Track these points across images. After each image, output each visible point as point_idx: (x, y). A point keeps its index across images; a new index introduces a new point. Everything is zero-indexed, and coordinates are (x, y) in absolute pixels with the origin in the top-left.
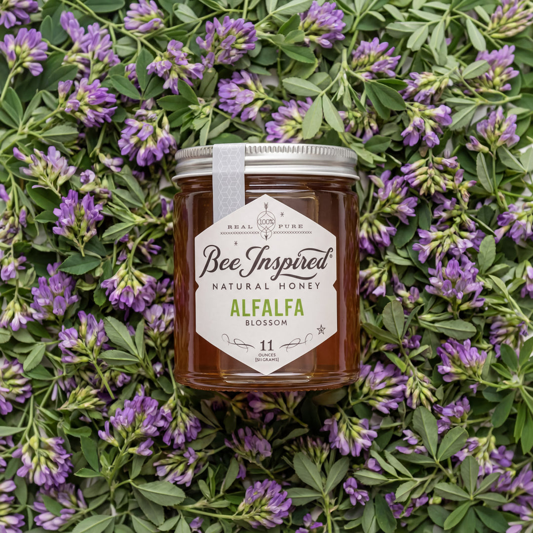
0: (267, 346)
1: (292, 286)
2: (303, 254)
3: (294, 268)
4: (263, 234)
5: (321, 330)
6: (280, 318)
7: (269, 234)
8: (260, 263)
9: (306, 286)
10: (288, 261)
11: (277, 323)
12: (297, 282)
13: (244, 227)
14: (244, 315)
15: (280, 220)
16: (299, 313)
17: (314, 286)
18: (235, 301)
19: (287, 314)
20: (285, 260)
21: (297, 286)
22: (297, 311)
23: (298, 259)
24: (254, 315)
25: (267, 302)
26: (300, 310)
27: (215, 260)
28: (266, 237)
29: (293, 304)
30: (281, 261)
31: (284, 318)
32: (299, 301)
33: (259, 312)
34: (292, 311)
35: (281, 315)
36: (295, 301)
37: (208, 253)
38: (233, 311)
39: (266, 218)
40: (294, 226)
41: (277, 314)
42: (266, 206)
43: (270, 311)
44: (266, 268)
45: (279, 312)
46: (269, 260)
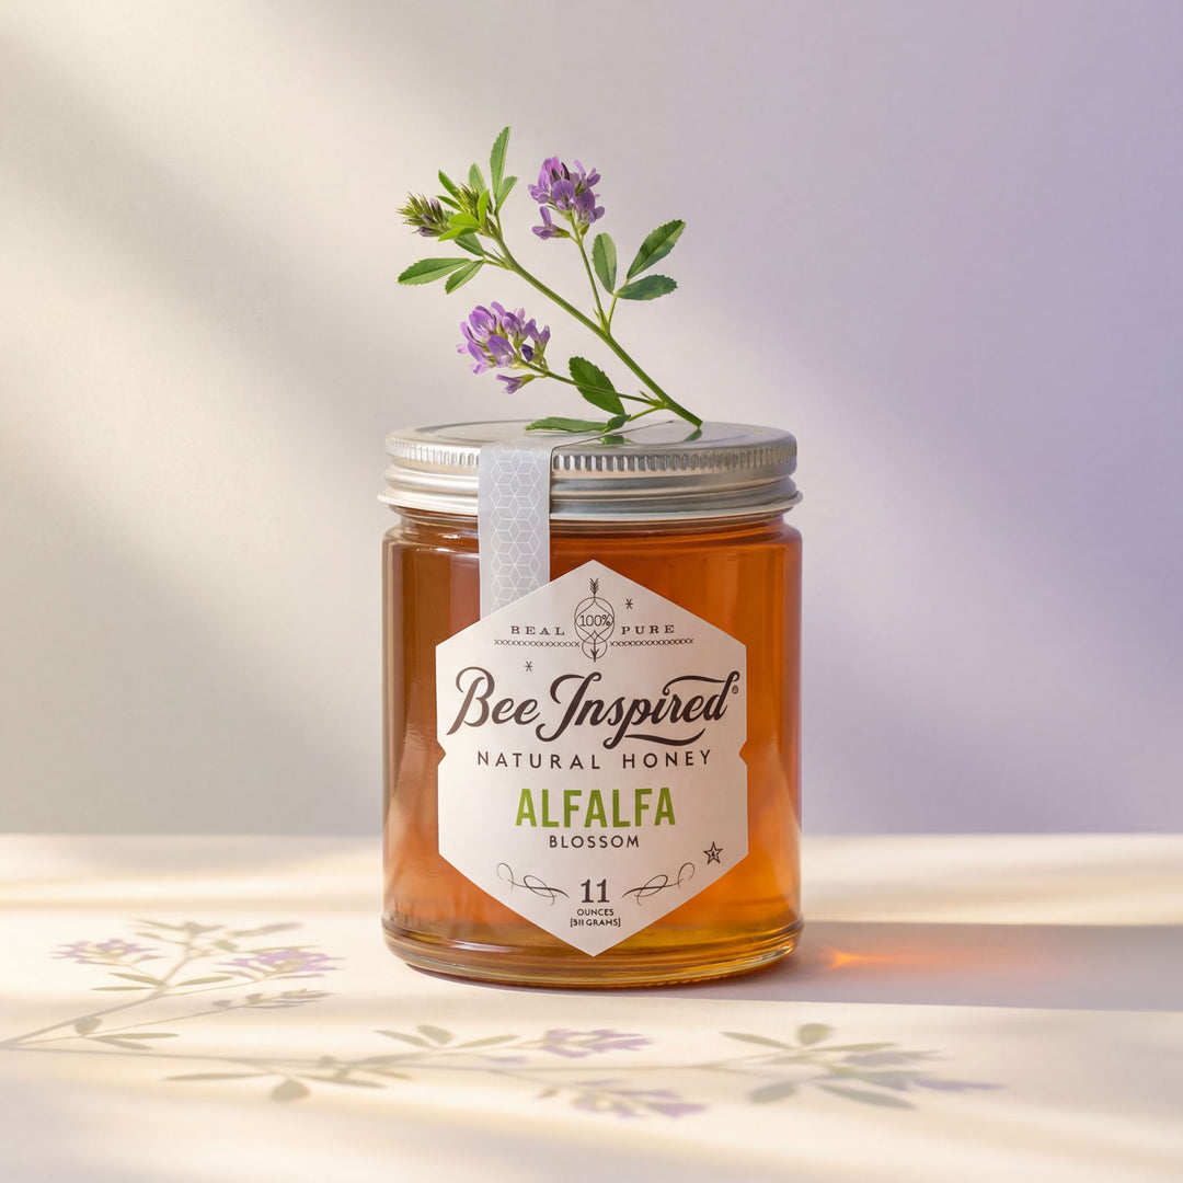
0: (596, 893)
1: (650, 762)
2: (674, 689)
3: (656, 720)
4: (589, 648)
5: (713, 854)
6: (625, 832)
7: (601, 647)
8: (582, 710)
9: (681, 759)
10: (642, 707)
11: (618, 843)
12: (660, 750)
13: (545, 632)
14: (546, 823)
15: (624, 617)
16: (665, 820)
17: (697, 759)
18: (526, 793)
19: (638, 823)
20: (636, 704)
21: (662, 759)
22: (660, 814)
23: (662, 702)
24: (567, 824)
25: (595, 795)
26: (666, 813)
27: (483, 700)
28: (595, 653)
29: (652, 801)
30: (626, 706)
31: (631, 831)
32: (665, 792)
33: (578, 818)
34: (649, 816)
35: (627, 824)
36: (656, 794)
37: (466, 683)
38: (521, 816)
39: (595, 611)
40: (654, 629)
41: (617, 823)
42: (594, 587)
43: (601, 816)
44: (594, 721)
45: (621, 819)
46: (600, 704)
